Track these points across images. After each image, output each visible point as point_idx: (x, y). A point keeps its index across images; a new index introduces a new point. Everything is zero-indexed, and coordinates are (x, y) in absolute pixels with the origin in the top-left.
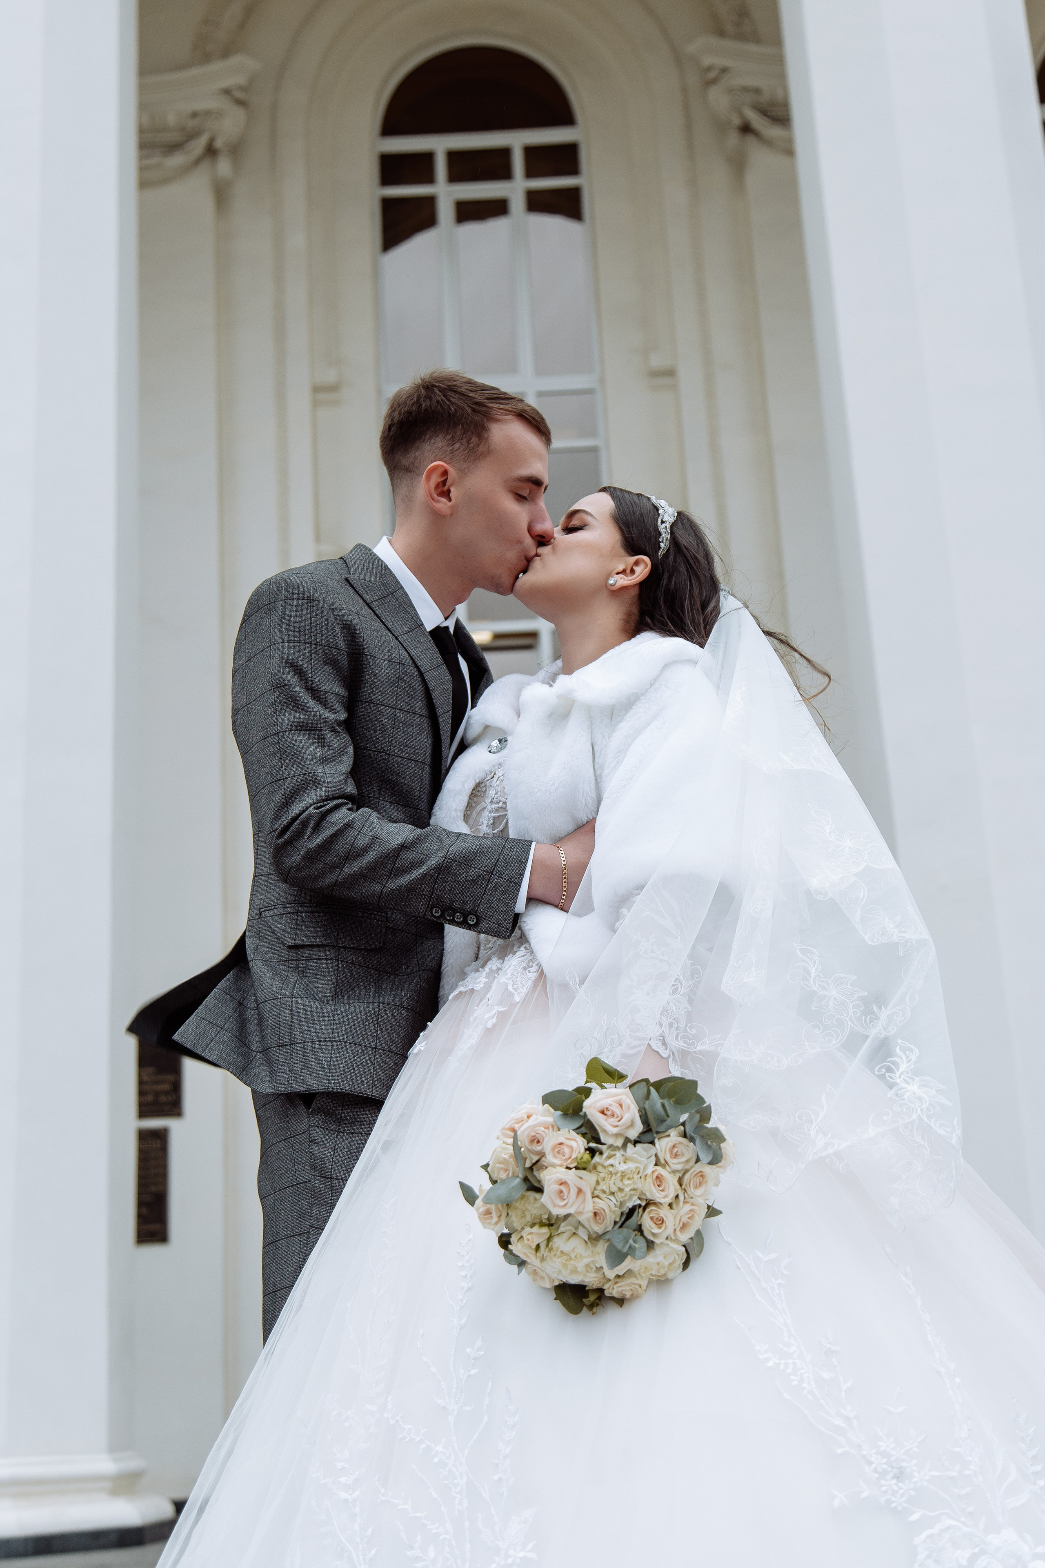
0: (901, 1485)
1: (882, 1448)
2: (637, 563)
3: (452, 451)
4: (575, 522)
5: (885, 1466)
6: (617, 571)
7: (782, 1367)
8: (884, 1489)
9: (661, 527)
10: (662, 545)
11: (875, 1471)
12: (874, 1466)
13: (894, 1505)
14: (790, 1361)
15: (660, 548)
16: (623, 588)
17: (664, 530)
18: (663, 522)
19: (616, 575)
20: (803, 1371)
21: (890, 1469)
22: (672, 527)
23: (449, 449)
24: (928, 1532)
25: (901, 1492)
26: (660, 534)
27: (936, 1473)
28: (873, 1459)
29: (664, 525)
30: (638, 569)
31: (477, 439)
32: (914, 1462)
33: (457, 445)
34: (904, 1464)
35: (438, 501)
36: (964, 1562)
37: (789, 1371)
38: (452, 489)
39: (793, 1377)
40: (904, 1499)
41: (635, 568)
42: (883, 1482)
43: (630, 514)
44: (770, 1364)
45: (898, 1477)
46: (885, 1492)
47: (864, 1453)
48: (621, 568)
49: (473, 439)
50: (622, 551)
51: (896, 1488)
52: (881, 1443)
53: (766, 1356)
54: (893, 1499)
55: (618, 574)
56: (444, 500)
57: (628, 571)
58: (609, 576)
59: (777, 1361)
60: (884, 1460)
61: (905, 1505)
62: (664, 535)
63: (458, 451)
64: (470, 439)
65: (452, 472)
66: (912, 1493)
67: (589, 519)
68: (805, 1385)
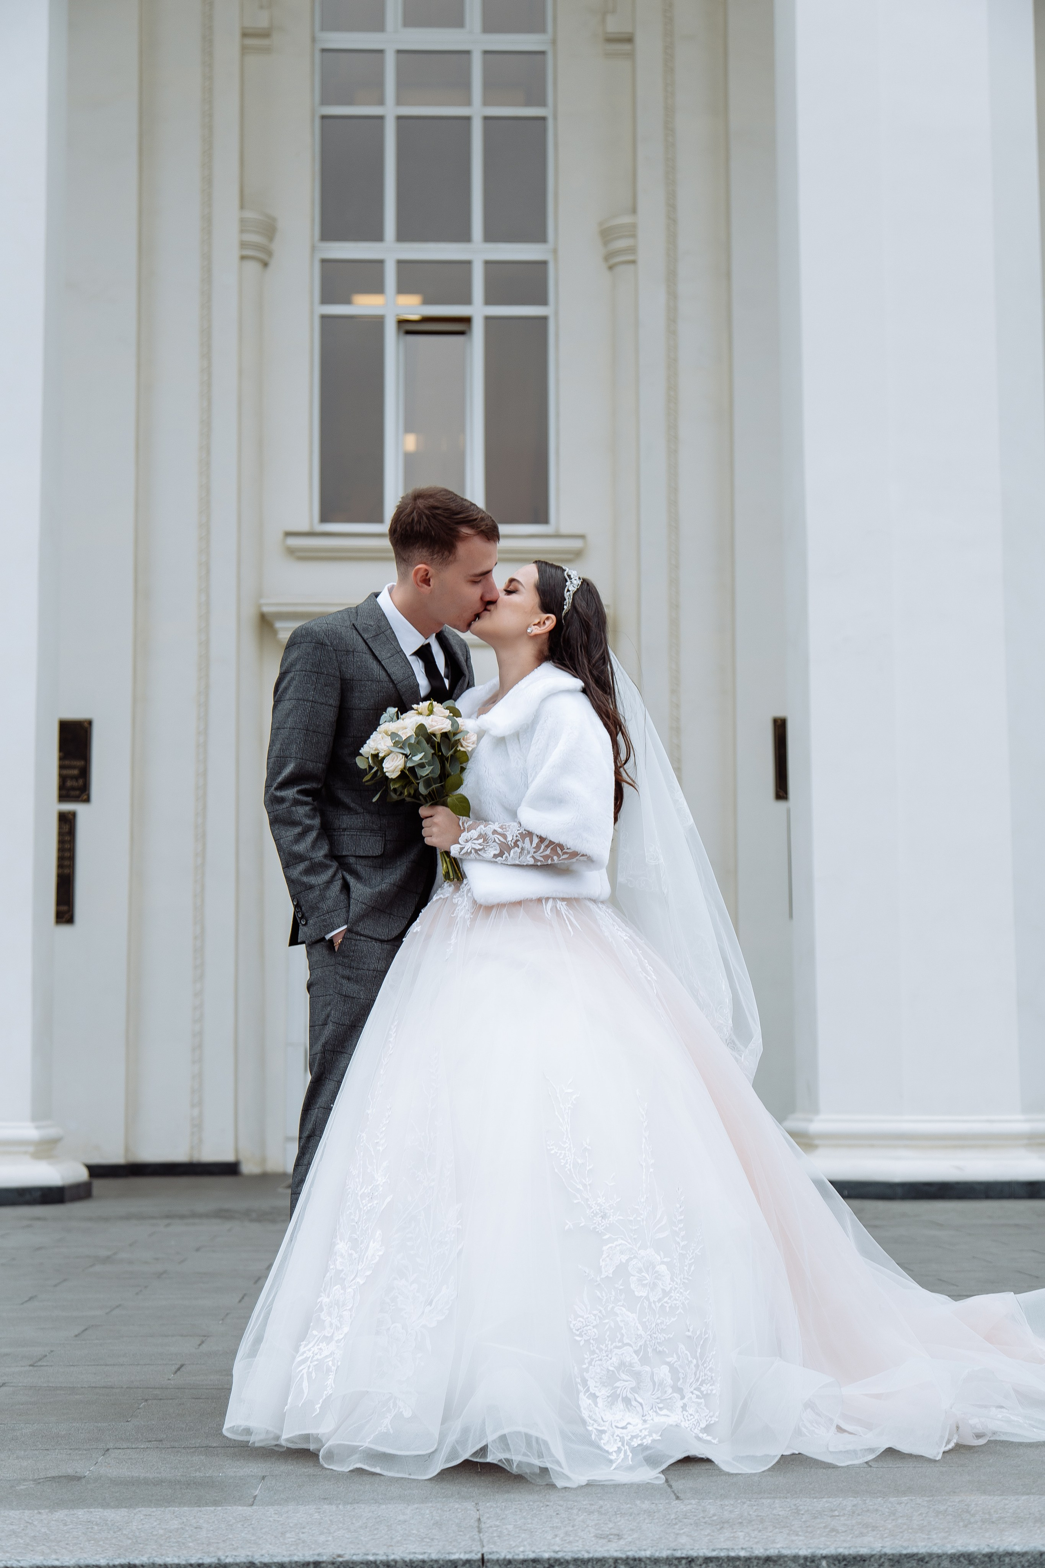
0: (603, 1220)
1: (598, 1202)
2: (548, 618)
3: (432, 559)
4: (511, 588)
5: (598, 1211)
6: (534, 623)
7: (558, 1155)
8: (594, 1221)
9: (566, 595)
10: (565, 607)
11: (593, 1212)
12: (592, 1210)
13: (597, 1230)
14: (563, 1152)
15: (564, 609)
16: (536, 636)
17: (568, 597)
18: (568, 591)
19: (533, 626)
20: (568, 1158)
21: (600, 1212)
22: (574, 594)
23: (430, 558)
24: (610, 1245)
25: (602, 1224)
26: (565, 600)
27: (621, 1218)
28: (593, 1207)
29: (568, 593)
30: (548, 623)
31: (448, 553)
32: (612, 1210)
33: (435, 556)
34: (607, 1211)
35: (422, 587)
36: (624, 1261)
37: (561, 1157)
38: (431, 580)
39: (562, 1161)
40: (603, 1228)
41: (546, 622)
42: (595, 1218)
43: (547, 585)
44: (553, 1152)
45: (603, 1217)
46: (595, 1223)
47: (589, 1203)
48: (537, 621)
49: (446, 553)
50: (539, 611)
51: (600, 1222)
52: (598, 1199)
53: (552, 1147)
54: (598, 1227)
55: (534, 625)
56: (426, 586)
57: (542, 623)
58: (528, 626)
59: (557, 1151)
60: (598, 1208)
61: (602, 1230)
62: (567, 600)
63: (436, 560)
64: (444, 553)
65: (432, 571)
66: (608, 1225)
67: (520, 587)
68: (567, 1165)
